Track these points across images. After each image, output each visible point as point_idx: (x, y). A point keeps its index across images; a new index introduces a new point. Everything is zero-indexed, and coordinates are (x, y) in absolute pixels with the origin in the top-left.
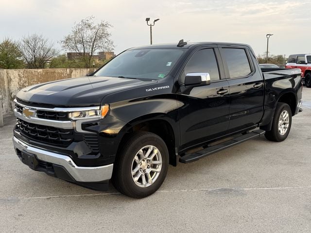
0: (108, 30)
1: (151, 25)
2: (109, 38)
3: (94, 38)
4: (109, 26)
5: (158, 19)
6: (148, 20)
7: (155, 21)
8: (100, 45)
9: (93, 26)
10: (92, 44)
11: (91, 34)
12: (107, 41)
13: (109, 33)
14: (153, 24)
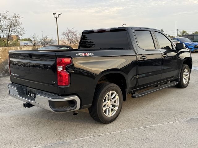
0: (20, 20)
1: (56, 17)
2: (21, 26)
3: (10, 25)
4: (20, 18)
5: (61, 14)
6: (54, 14)
7: (59, 15)
8: (14, 30)
9: (8, 17)
10: (8, 30)
11: (7, 23)
12: (19, 28)
13: (20, 22)
14: (57, 17)
